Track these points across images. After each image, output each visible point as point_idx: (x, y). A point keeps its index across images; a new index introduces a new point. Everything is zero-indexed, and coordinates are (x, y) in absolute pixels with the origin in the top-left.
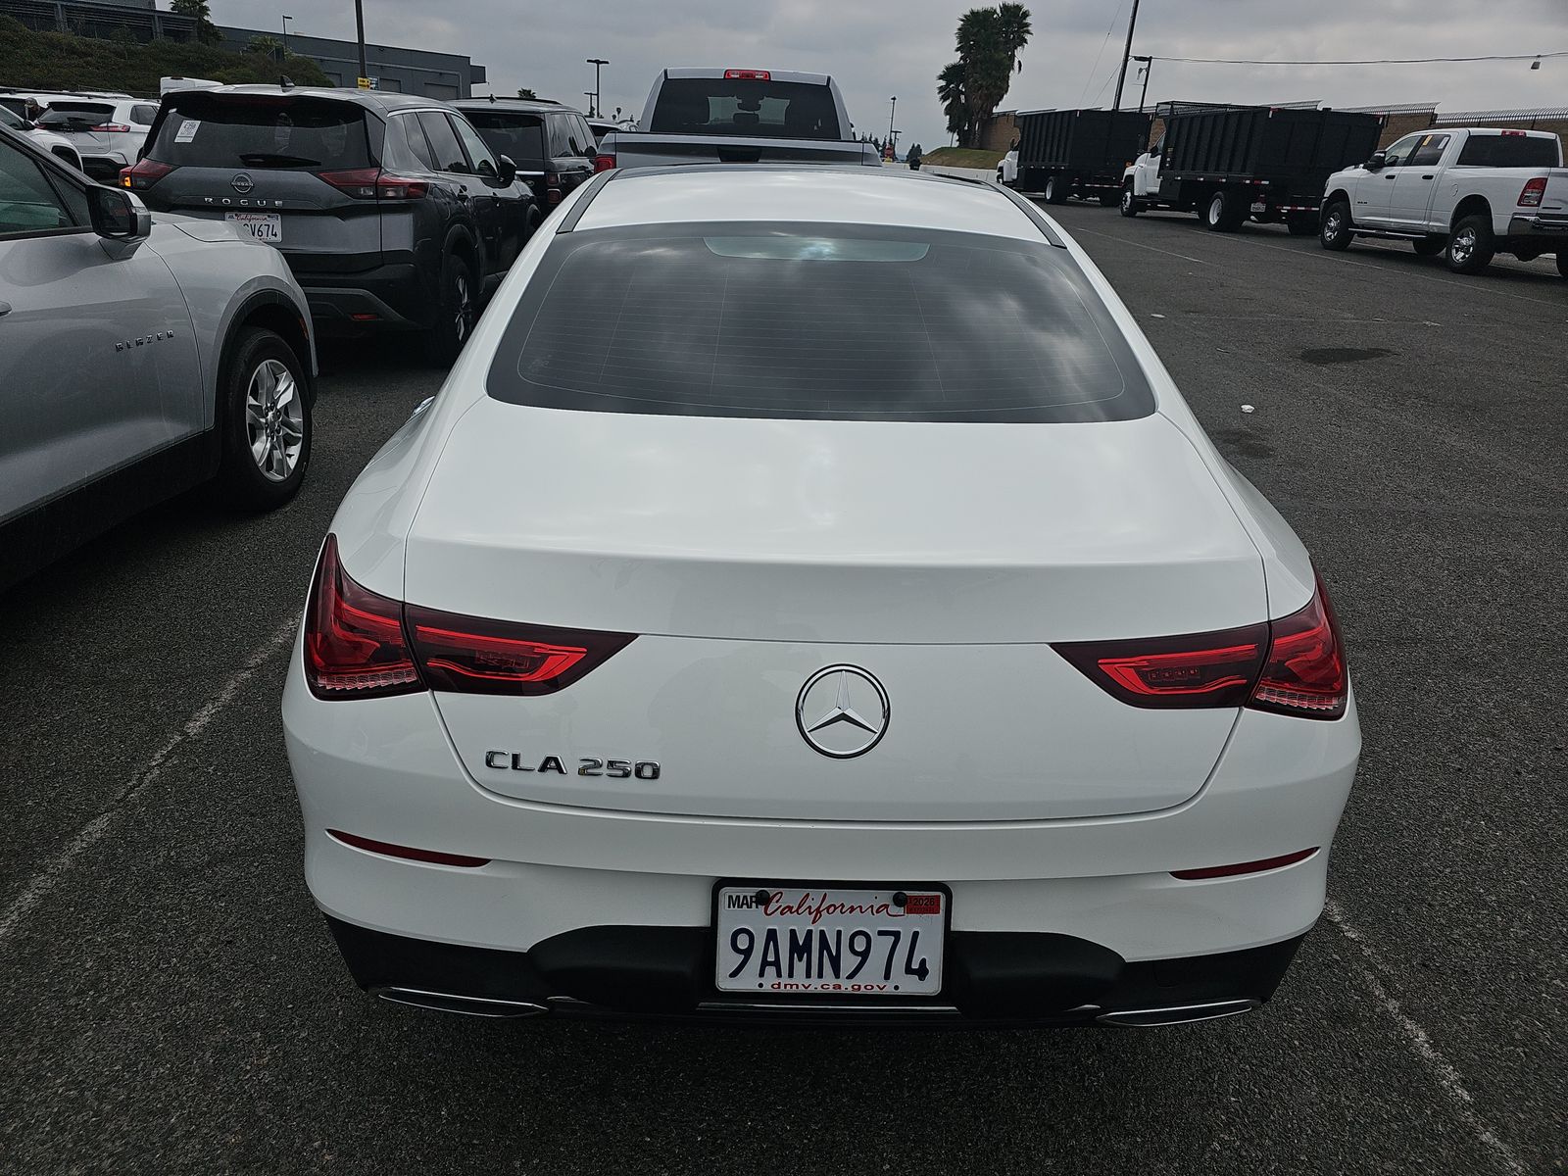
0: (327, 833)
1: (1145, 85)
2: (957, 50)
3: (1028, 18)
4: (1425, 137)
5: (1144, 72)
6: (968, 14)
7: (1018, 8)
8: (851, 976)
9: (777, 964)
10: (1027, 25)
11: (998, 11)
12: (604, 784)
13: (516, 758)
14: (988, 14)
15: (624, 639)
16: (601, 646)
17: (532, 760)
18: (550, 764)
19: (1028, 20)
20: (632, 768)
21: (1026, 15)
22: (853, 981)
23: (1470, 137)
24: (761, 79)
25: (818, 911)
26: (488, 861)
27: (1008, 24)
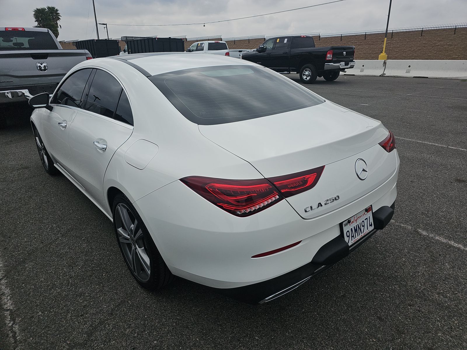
0: (251, 258)
1: (107, 32)
2: (36, 21)
3: (58, 11)
4: (198, 44)
5: (106, 28)
6: (36, 9)
7: (54, 8)
8: (363, 232)
9: (353, 236)
10: (58, 13)
11: (47, 9)
12: (330, 205)
13: (311, 207)
14: (43, 10)
15: (322, 168)
16: (319, 171)
17: (315, 206)
18: (320, 205)
19: (58, 12)
20: (334, 198)
21: (57, 10)
22: (364, 233)
23: (209, 43)
24: (21, 31)
25: (356, 220)
26: (301, 241)
27: (52, 13)
